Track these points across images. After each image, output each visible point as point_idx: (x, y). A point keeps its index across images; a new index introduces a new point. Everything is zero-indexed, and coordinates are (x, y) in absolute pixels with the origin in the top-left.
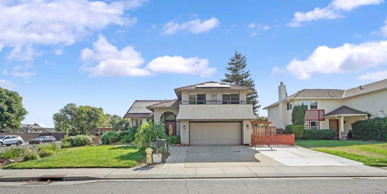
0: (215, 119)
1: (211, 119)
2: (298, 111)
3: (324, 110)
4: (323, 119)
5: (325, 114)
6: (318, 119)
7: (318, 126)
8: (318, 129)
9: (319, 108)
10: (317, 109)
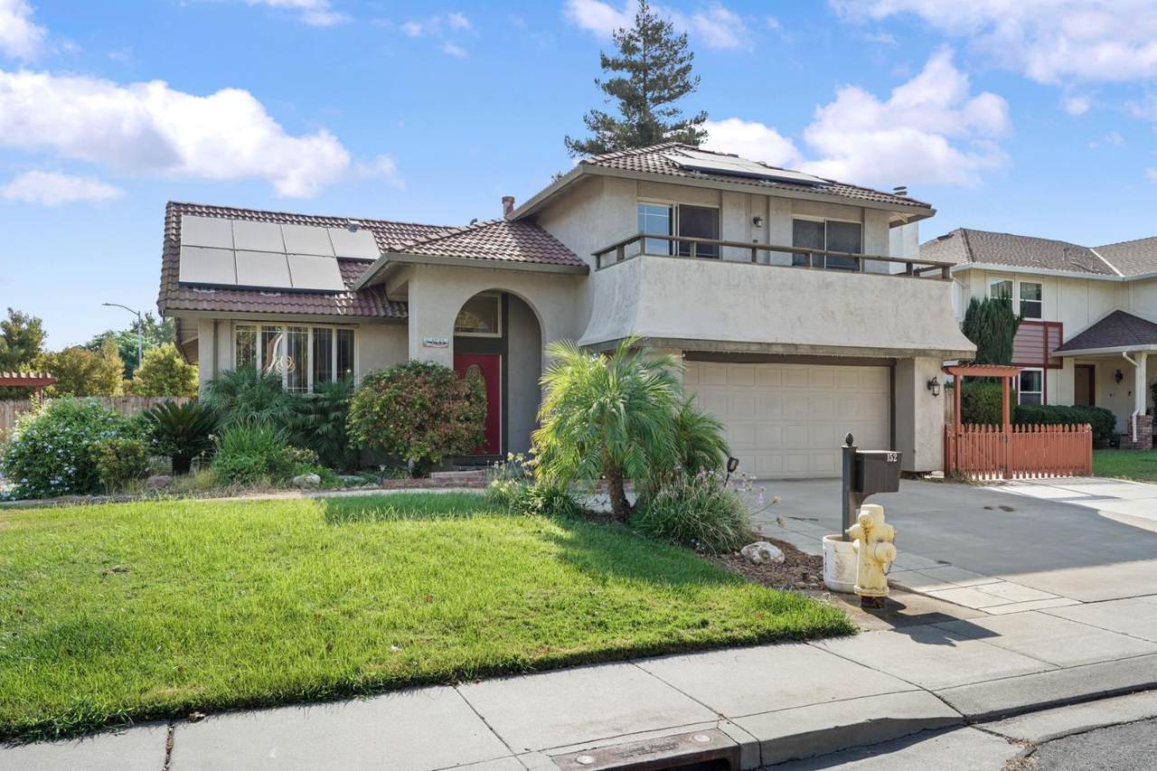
0: (813, 347)
1: (796, 346)
2: (993, 323)
3: (1060, 325)
4: (1058, 363)
5: (1065, 341)
6: (1041, 362)
7: (1042, 393)
8: (1042, 403)
9: (1047, 315)
10: (1040, 317)
